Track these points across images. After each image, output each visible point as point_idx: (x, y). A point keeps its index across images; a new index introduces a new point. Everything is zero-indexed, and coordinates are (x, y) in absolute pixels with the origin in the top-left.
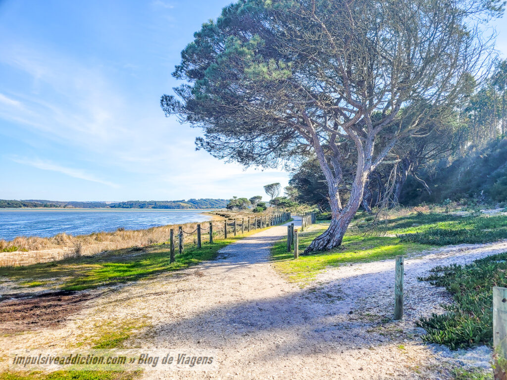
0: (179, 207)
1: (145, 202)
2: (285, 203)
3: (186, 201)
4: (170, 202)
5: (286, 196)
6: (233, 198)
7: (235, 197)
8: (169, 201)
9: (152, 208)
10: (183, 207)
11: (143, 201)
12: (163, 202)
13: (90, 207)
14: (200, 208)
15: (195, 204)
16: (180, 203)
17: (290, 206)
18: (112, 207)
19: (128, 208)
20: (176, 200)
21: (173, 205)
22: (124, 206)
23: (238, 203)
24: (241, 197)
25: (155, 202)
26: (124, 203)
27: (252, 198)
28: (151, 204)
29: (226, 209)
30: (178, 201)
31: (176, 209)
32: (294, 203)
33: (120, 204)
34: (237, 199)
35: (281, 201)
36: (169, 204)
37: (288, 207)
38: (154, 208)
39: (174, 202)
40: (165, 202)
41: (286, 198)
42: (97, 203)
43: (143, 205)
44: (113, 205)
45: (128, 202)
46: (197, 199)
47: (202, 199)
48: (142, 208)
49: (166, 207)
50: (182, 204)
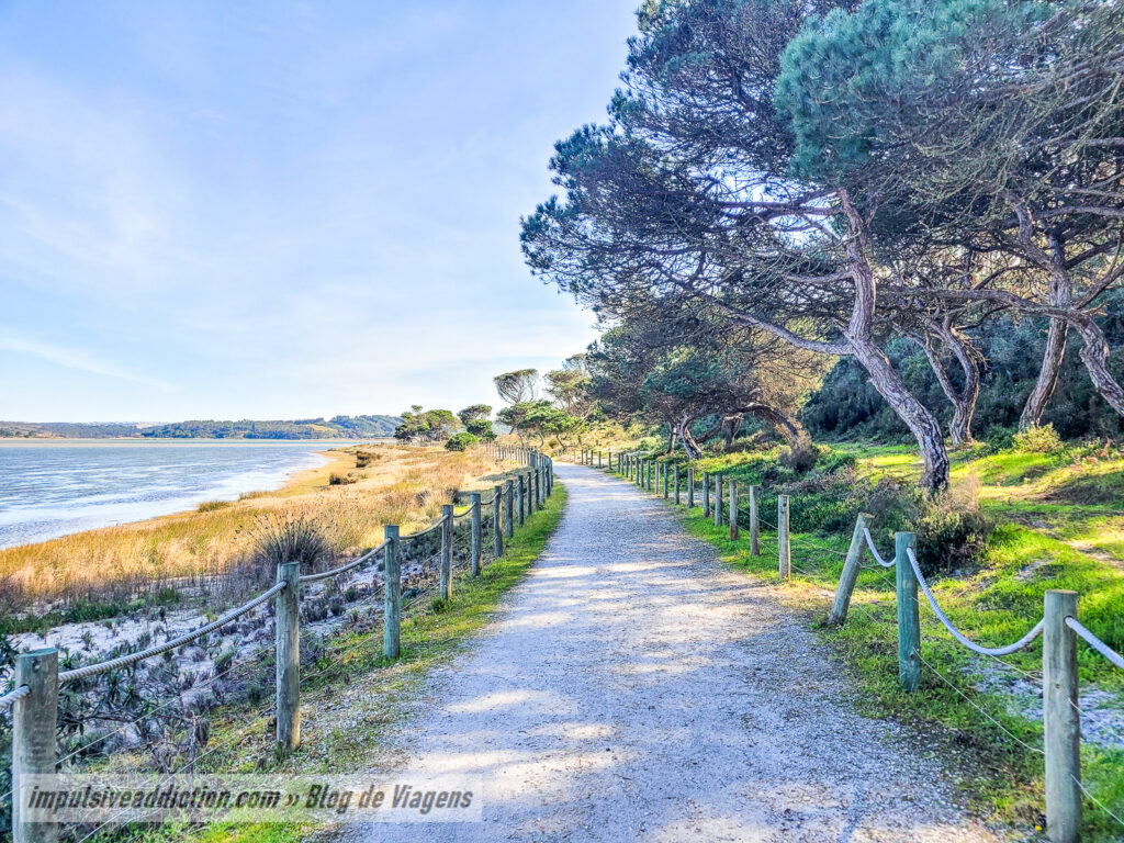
0: (308, 435)
1: (228, 422)
2: (543, 418)
3: (327, 419)
4: (288, 422)
5: (551, 398)
6: (410, 410)
7: (416, 408)
8: (285, 420)
9: (245, 436)
10: (319, 436)
11: (222, 420)
12: (272, 422)
13: (96, 436)
14: (360, 437)
15: (346, 427)
16: (313, 426)
17: (560, 429)
18: (146, 435)
19: (186, 436)
20: (302, 418)
21: (296, 429)
22: (178, 433)
23: (425, 425)
24: (436, 408)
25: (253, 424)
26: (177, 427)
27: (464, 411)
28: (241, 429)
29: (396, 441)
30: (306, 422)
31: (301, 440)
32: (573, 419)
33: (166, 427)
34: (422, 411)
35: (530, 414)
36: (285, 429)
37: (554, 431)
38: (250, 437)
39: (297, 423)
40: (278, 422)
41: (547, 403)
42: (115, 425)
43: (223, 430)
44: (150, 432)
45: (186, 423)
46: (352, 416)
47: (364, 417)
48: (221, 436)
49: (279, 436)
50: (317, 428)
